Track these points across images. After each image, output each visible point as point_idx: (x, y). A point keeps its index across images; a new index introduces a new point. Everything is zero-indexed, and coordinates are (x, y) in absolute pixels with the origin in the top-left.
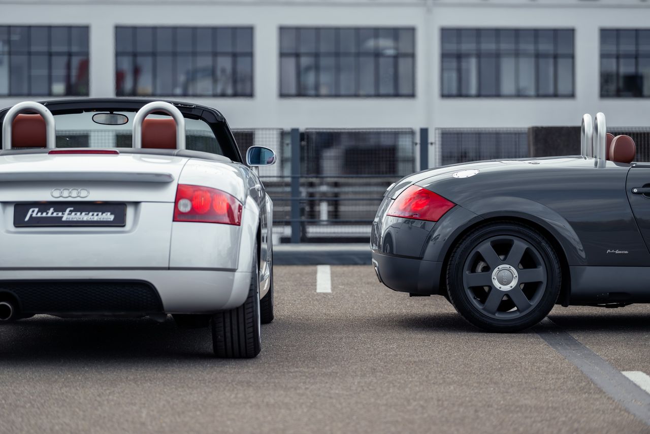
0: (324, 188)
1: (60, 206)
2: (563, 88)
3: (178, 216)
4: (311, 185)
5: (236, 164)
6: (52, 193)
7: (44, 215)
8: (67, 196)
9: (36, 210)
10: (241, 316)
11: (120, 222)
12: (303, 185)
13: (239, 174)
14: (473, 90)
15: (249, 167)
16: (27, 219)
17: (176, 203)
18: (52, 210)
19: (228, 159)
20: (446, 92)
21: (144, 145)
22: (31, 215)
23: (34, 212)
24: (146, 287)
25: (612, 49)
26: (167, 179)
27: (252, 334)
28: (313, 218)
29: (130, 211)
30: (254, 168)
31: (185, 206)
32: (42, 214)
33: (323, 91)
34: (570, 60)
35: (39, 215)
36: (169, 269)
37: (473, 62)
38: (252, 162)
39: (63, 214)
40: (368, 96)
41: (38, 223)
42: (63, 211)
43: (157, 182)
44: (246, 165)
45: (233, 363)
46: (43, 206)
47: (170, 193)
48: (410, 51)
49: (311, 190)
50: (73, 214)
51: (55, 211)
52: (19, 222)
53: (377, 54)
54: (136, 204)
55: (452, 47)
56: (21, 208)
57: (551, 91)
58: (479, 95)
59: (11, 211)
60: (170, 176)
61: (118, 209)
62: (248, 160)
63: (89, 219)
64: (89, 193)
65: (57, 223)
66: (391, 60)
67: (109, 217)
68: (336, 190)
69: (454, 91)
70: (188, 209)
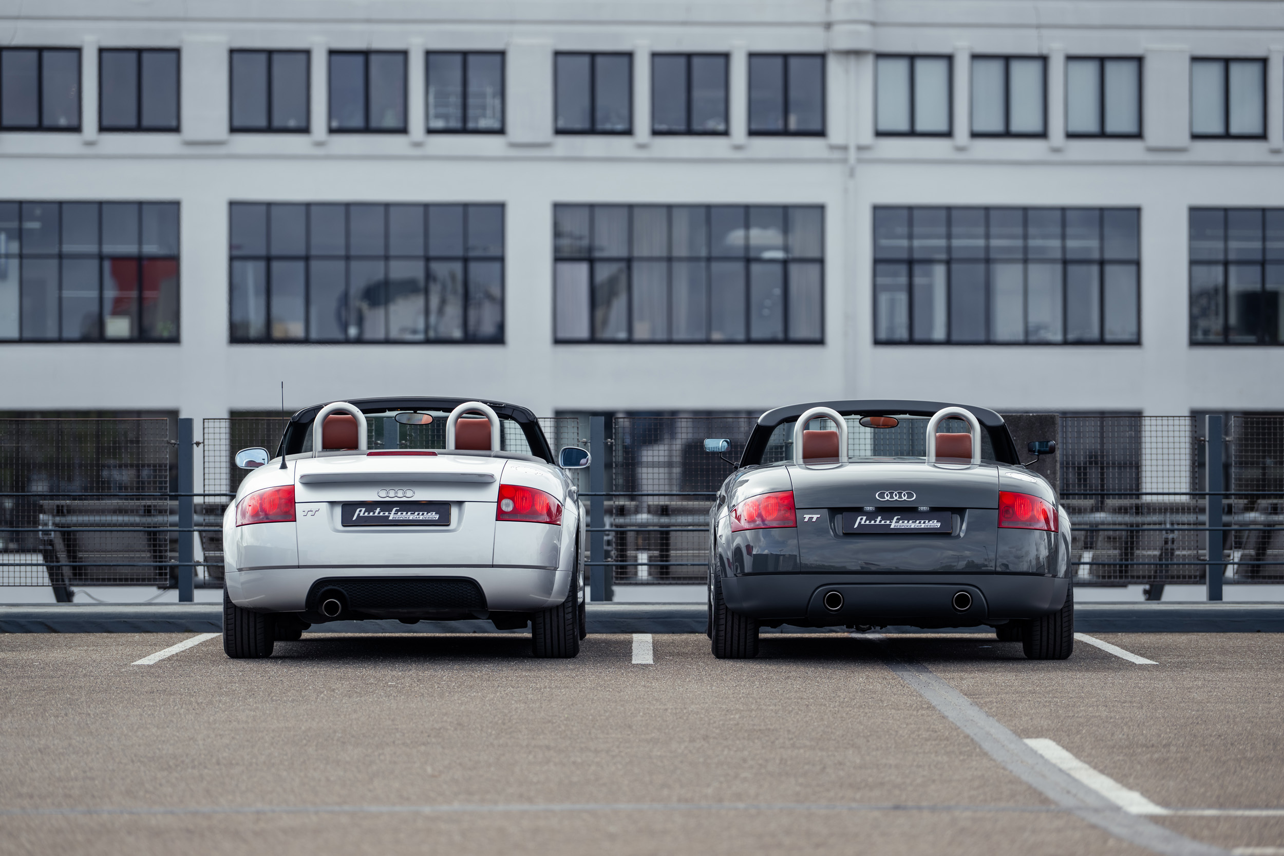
0: (643, 517)
1: (387, 505)
2: (1116, 327)
3: (501, 515)
4: (622, 511)
5: (551, 466)
6: (378, 493)
7: (371, 514)
8: (402, 496)
9: (363, 510)
10: (561, 614)
11: (444, 521)
12: (609, 512)
13: (557, 476)
14: (939, 333)
15: (563, 469)
16: (355, 518)
17: (499, 502)
18: (378, 510)
19: (544, 461)
20: (883, 336)
21: (458, 447)
22: (359, 514)
23: (361, 512)
24: (472, 584)
25: (1214, 247)
26: (490, 480)
27: (571, 631)
28: (625, 575)
29: (454, 511)
30: (567, 470)
31: (508, 505)
32: (369, 514)
33: (641, 331)
34: (1133, 268)
35: (366, 514)
36: (493, 566)
37: (939, 272)
38: (565, 464)
39: (389, 514)
40: (730, 342)
41: (365, 522)
42: (390, 511)
43: (479, 482)
44: (559, 466)
45: (553, 661)
46: (370, 505)
47: (493, 493)
48: (814, 253)
49: (620, 520)
50: (399, 513)
51: (382, 510)
52: (347, 521)
53: (749, 259)
54: (460, 503)
55: (898, 244)
56: (348, 508)
57: (1095, 334)
58: (948, 342)
59: (338, 511)
60: (492, 476)
61: (443, 508)
62: (560, 462)
63: (414, 518)
64: (414, 493)
65: (384, 522)
66: (778, 269)
67: (434, 516)
68: (664, 520)
69: (902, 333)
70: (510, 508)
